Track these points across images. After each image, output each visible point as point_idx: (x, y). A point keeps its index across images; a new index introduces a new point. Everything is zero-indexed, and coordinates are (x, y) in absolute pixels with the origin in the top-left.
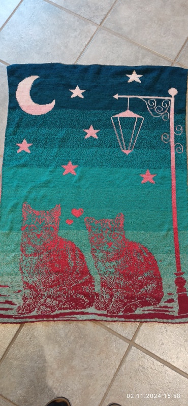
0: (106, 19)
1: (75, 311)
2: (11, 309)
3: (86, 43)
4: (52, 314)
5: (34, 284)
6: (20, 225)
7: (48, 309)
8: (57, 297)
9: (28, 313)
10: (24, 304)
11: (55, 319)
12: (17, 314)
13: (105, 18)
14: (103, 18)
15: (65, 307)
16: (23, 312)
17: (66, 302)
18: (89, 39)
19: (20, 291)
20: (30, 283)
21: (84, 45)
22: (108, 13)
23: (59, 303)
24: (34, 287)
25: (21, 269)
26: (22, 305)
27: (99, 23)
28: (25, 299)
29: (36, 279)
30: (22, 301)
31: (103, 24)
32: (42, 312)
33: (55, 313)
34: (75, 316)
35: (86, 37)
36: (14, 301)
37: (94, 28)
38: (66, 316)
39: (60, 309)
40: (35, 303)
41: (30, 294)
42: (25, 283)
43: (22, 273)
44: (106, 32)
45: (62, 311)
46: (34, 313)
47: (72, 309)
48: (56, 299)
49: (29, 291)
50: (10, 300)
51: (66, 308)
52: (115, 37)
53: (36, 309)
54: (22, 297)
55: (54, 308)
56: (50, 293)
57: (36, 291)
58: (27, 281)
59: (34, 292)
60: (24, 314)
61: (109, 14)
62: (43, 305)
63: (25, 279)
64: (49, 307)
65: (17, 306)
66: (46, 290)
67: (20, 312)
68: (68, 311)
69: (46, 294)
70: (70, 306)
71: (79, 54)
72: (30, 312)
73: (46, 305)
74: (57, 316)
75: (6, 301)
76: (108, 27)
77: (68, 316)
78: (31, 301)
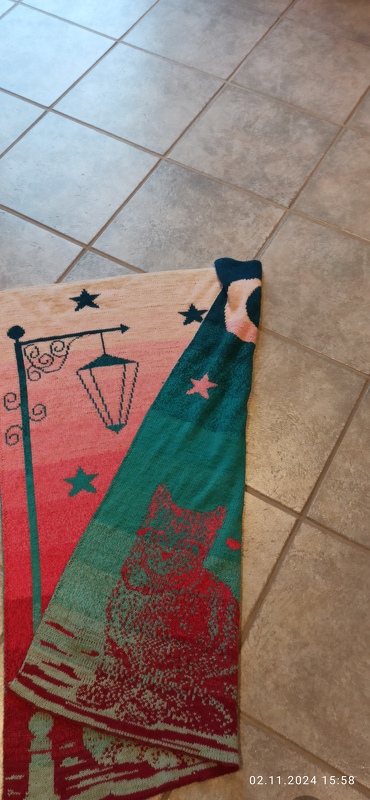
0: (299, 198)
1: (199, 734)
2: (66, 685)
4: (148, 727)
5: (126, 650)
6: (138, 524)
7: (142, 715)
8: (166, 692)
9: (97, 708)
10: (96, 684)
11: (152, 741)
12: (75, 700)
13: (296, 198)
14: (292, 197)
15: (179, 719)
16: (89, 702)
17: (184, 709)
18: (272, 228)
19: (95, 654)
20: (121, 644)
21: (264, 237)
22: (301, 189)
23: (169, 707)
24: (125, 657)
25: (109, 610)
26: (91, 684)
28: (101, 674)
29: (132, 641)
30: (94, 678)
31: (294, 207)
32: (126, 716)
33: (154, 727)
34: (196, 746)
35: (266, 226)
36: (77, 670)
37: (279, 213)
38: (177, 742)
39: (168, 721)
40: (117, 690)
41: (114, 668)
42: (110, 640)
43: (110, 618)
44: (301, 219)
45: (171, 728)
46: (110, 713)
47: (192, 729)
48: (163, 697)
49: (113, 660)
50: (70, 664)
51: (180, 724)
53: (117, 706)
54: (95, 668)
56: (154, 680)
57: (128, 666)
58: (114, 638)
59: (123, 668)
60: (90, 706)
62: (133, 701)
63: (111, 633)
64: (144, 710)
65: (80, 683)
66: (148, 671)
68: (184, 731)
69: (146, 679)
70: (191, 721)
72: (104, 706)
73: (139, 704)
74: (157, 734)
75: (62, 665)
77: (181, 743)
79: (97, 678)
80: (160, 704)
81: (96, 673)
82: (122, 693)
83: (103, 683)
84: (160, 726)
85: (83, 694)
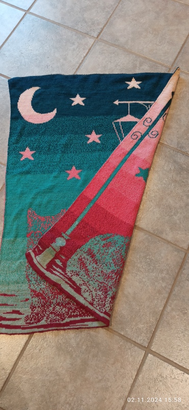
0: (103, 32)
1: (86, 318)
2: (18, 319)
3: (85, 55)
4: (62, 322)
5: (41, 292)
6: (26, 232)
7: (58, 317)
8: (66, 304)
9: (36, 323)
10: (32, 313)
11: (65, 328)
12: (25, 324)
13: (101, 32)
14: (99, 31)
15: (75, 314)
16: (31, 322)
17: (76, 309)
18: (87, 51)
19: (27, 300)
20: (38, 290)
21: (83, 57)
22: (104, 26)
23: (69, 311)
24: (42, 295)
25: (27, 277)
26: (30, 314)
27: (96, 36)
28: (33, 308)
29: (43, 286)
30: (30, 310)
31: (100, 37)
32: (51, 321)
33: (64, 321)
34: (86, 323)
35: (84, 49)
36: (21, 310)
37: (91, 41)
38: (77, 324)
39: (70, 317)
40: (43, 311)
41: (38, 302)
42: (33, 291)
43: (29, 281)
44: (103, 44)
45: (73, 319)
46: (43, 322)
47: (82, 316)
48: (65, 307)
49: (36, 299)
50: (17, 309)
51: (77, 316)
52: (112, 48)
53: (45, 318)
54: (29, 306)
55: (64, 316)
56: (58, 301)
57: (44, 298)
58: (34, 289)
59: (42, 300)
60: (33, 323)
61: (105, 28)
62: (51, 313)
63: (32, 287)
64: (58, 315)
65: (25, 316)
66: (54, 298)
67: (29, 321)
68: (78, 318)
69: (54, 301)
70: (81, 313)
71: (78, 65)
72: (39, 321)
73: (55, 314)
74: (67, 324)
75: (13, 311)
76: (105, 39)
77: (79, 324)
78: (39, 310)
79: (32, 310)
80: (64, 310)
81: (31, 308)
82: (46, 311)
83: (35, 311)
84: (67, 320)
85: (28, 320)
